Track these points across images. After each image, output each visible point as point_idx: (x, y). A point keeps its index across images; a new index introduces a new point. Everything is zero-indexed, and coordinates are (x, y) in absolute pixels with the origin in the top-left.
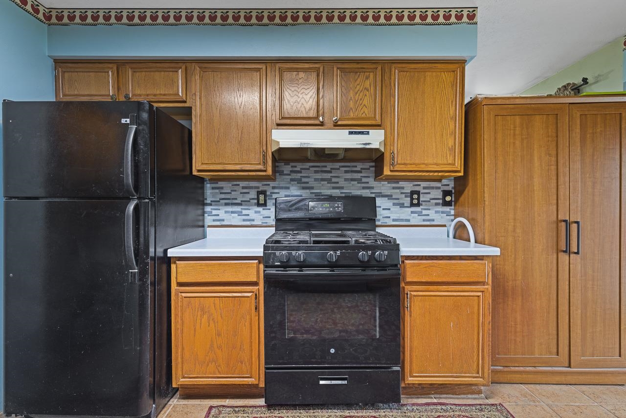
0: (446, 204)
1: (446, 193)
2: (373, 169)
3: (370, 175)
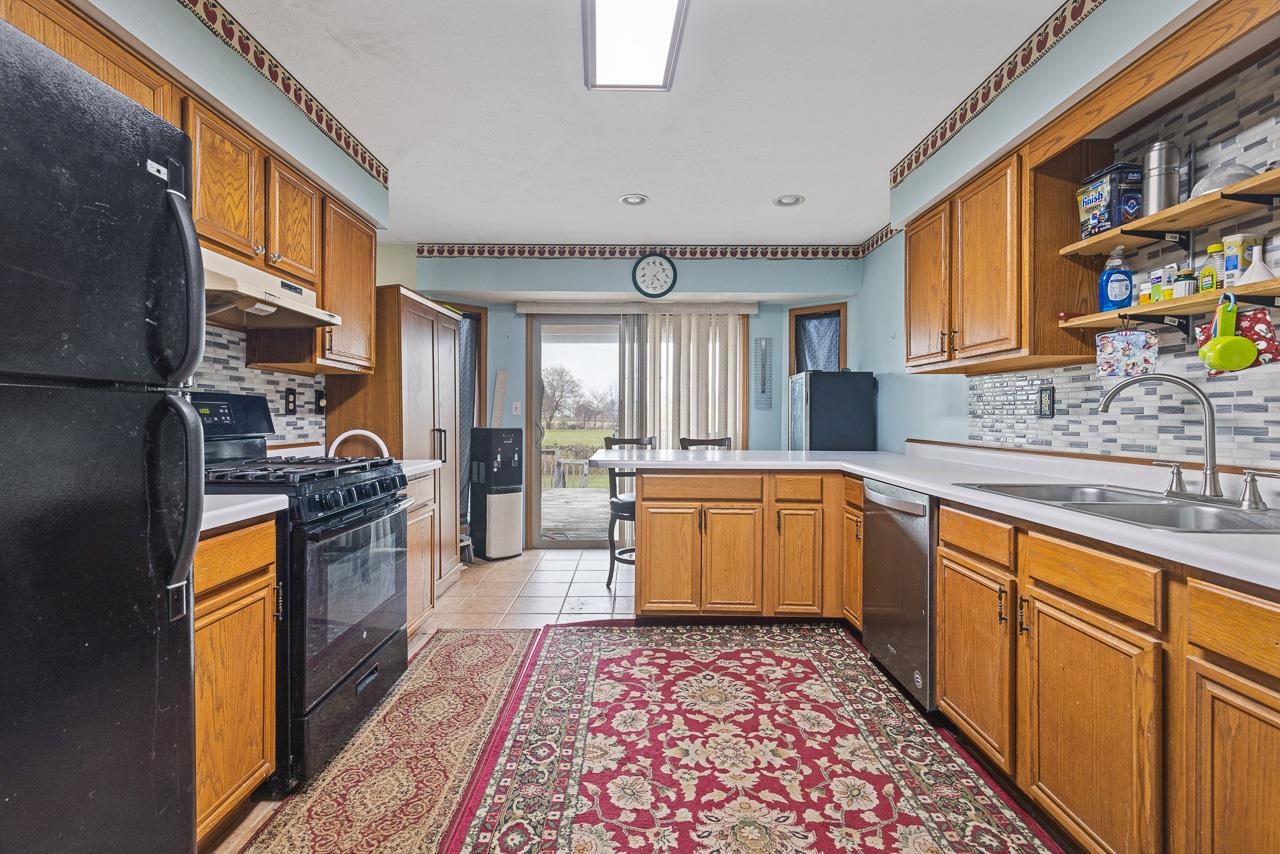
0: (319, 410)
1: (319, 395)
2: (243, 344)
3: (240, 355)
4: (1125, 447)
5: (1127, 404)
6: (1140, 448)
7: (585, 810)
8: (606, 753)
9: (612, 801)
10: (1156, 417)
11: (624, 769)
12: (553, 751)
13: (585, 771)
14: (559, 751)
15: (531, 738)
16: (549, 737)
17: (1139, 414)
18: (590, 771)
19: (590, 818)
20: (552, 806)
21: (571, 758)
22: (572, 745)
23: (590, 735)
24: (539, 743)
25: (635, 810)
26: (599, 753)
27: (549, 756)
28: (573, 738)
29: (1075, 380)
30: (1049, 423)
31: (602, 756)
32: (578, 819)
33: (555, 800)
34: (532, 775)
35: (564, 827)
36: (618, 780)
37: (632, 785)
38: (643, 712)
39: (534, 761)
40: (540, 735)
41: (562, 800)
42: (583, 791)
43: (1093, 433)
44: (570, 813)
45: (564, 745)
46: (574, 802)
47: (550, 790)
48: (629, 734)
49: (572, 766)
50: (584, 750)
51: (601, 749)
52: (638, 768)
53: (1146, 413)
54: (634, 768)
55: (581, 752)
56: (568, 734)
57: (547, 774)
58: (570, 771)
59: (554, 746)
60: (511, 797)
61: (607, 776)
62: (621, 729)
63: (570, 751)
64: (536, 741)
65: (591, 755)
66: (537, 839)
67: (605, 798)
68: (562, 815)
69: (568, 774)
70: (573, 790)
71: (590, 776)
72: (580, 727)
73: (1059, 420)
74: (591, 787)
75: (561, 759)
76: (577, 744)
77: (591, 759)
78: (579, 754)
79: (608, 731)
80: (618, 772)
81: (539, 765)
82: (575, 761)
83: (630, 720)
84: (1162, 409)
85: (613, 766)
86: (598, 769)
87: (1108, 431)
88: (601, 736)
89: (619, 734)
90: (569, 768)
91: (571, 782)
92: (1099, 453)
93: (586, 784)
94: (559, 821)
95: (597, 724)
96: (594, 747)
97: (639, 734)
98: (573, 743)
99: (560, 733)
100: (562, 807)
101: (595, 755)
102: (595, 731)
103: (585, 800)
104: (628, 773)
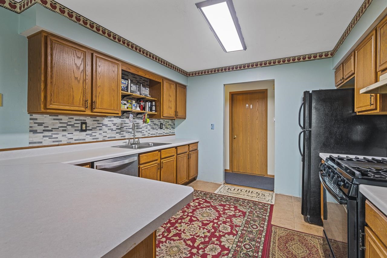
4: (109, 138)
5: (109, 128)
6: (112, 137)
7: (237, 228)
8: (227, 240)
9: (230, 228)
10: (116, 130)
11: (224, 234)
12: (244, 246)
13: (235, 237)
14: (242, 245)
15: (252, 254)
16: (245, 252)
17: (112, 130)
18: (233, 236)
19: (236, 226)
20: (245, 231)
21: (239, 242)
22: (237, 246)
23: (230, 248)
24: (249, 250)
25: (226, 225)
26: (229, 241)
27: (246, 244)
28: (236, 249)
29: (94, 121)
30: (85, 133)
31: (228, 239)
32: (240, 226)
33: (245, 232)
34: (251, 240)
35: (243, 226)
36: (227, 231)
37: (224, 230)
38: (206, 252)
39: (250, 244)
40: (249, 254)
41: (243, 231)
42: (237, 232)
43: (100, 135)
44: (241, 228)
45: (240, 247)
46: (240, 230)
47: (246, 235)
48: (217, 244)
49: (239, 239)
50: (234, 243)
51: (228, 241)
52: (220, 233)
53: (114, 130)
54: (221, 233)
55: (235, 243)
56: (238, 251)
57: (246, 239)
58: (239, 238)
59: (243, 248)
60: (256, 235)
61: (229, 234)
62: (218, 247)
63: (238, 244)
64: (249, 252)
65: (232, 241)
66: (249, 225)
67: (232, 229)
68: (243, 228)
69: (240, 237)
70: (239, 232)
71: (234, 235)
72: (232, 253)
73: (88, 132)
74: (235, 232)
75: (241, 242)
76: (235, 246)
77: (233, 239)
78: (235, 242)
79: (223, 248)
80: (226, 233)
81: (249, 242)
82: (237, 240)
83: (213, 249)
84: (117, 129)
85: (226, 236)
86: (231, 236)
87: (105, 134)
88: (226, 247)
89: (220, 245)
90: (240, 239)
91: (240, 235)
92: (102, 140)
93: (236, 233)
94: (244, 227)
95: (226, 252)
96: (230, 243)
97: (213, 243)
98: (237, 247)
99: (241, 252)
100: (243, 230)
101: (231, 240)
102: (228, 249)
103: (237, 230)
104: (223, 232)
